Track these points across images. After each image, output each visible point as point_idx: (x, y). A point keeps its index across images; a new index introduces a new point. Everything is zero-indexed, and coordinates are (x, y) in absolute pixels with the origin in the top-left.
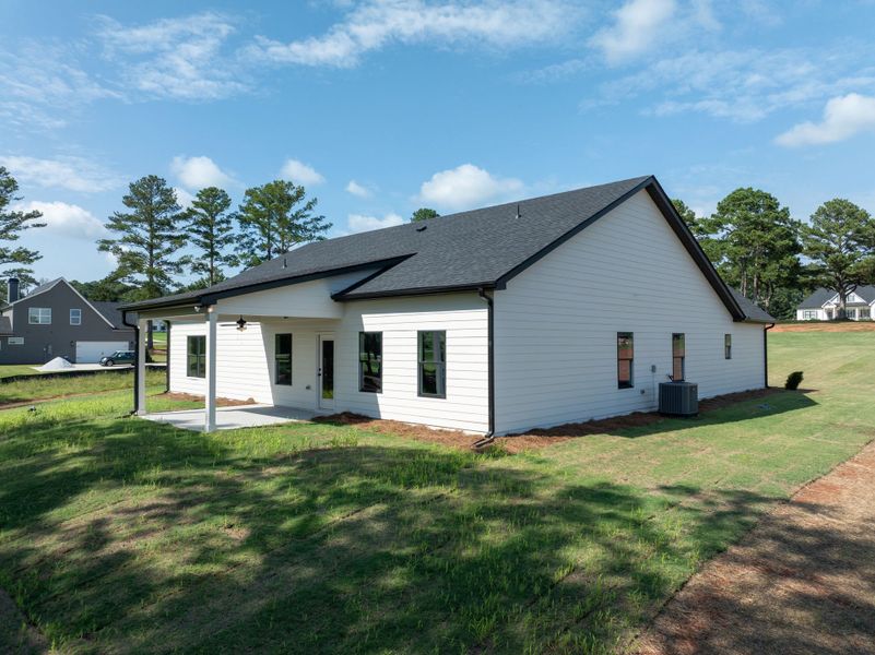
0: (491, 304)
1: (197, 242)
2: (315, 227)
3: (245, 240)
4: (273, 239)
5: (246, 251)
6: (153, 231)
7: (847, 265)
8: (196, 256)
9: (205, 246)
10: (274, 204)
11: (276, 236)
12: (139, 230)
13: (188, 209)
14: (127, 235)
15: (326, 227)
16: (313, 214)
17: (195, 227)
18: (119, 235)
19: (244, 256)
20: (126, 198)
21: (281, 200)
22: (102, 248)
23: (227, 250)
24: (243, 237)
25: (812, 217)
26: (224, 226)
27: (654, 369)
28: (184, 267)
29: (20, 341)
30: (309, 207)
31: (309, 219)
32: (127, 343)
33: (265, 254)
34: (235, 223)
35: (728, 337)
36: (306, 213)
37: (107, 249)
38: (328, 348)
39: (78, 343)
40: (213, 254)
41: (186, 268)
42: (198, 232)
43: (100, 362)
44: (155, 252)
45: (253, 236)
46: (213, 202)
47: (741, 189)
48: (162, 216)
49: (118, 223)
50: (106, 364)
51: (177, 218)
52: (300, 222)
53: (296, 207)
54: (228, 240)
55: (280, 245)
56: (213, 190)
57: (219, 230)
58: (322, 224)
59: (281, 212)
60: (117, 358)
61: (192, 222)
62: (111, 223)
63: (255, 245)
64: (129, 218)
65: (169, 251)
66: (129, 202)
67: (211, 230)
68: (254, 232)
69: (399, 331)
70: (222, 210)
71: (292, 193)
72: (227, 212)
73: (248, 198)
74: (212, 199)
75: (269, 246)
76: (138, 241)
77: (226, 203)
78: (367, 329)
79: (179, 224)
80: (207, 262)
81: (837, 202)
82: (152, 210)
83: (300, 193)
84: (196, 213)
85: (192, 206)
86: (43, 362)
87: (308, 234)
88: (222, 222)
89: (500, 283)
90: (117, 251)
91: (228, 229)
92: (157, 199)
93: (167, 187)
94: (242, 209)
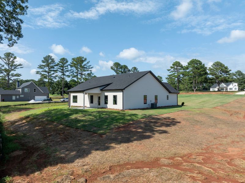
0: (123, 92)
1: (60, 71)
2: (89, 68)
3: (72, 71)
4: (79, 71)
5: (72, 74)
6: (49, 69)
7: (219, 78)
8: (59, 75)
9: (62, 72)
10: (79, 62)
11: (79, 70)
12: (46, 69)
13: (58, 63)
14: (43, 70)
15: (92, 68)
16: (89, 65)
17: (59, 68)
18: (41, 70)
19: (71, 75)
20: (42, 61)
21: (81, 61)
22: (37, 73)
23: (67, 73)
24: (71, 70)
25: (212, 66)
26: (67, 67)
27: (151, 101)
28: (56, 77)
29: (23, 96)
30: (88, 63)
31: (87, 66)
32: (46, 97)
33: (76, 74)
34: (69, 67)
35: (168, 96)
36: (87, 64)
37: (38, 73)
38: (99, 98)
39: (35, 96)
40: (64, 74)
41: (57, 78)
42: (60, 69)
43: (42, 101)
44: (50, 74)
45: (74, 70)
46: (64, 61)
47: (194, 59)
48: (51, 65)
49: (40, 67)
50: (43, 101)
51: (55, 65)
52: (86, 66)
53: (84, 63)
54: (68, 71)
55: (80, 72)
56: (64, 58)
57: (65, 68)
58: (90, 67)
59: (81, 64)
60: (45, 100)
61: (59, 66)
62: (39, 67)
63: (74, 72)
64: (43, 66)
65: (53, 74)
66: (43, 62)
67: (63, 68)
68: (74, 69)
69: (110, 95)
70: (66, 63)
71: (83, 59)
72: (67, 64)
73: (72, 60)
74: (63, 61)
75: (78, 72)
76: (45, 71)
77: (67, 62)
78: (105, 95)
79: (56, 67)
80: (62, 76)
81: (218, 62)
82: (49, 64)
83: (86, 59)
84: (59, 64)
85: (58, 62)
86: (29, 101)
87: (87, 69)
88: (66, 66)
89: (124, 89)
90: (40, 74)
91: (68, 68)
92: (50, 61)
93: (53, 58)
94: (71, 63)
